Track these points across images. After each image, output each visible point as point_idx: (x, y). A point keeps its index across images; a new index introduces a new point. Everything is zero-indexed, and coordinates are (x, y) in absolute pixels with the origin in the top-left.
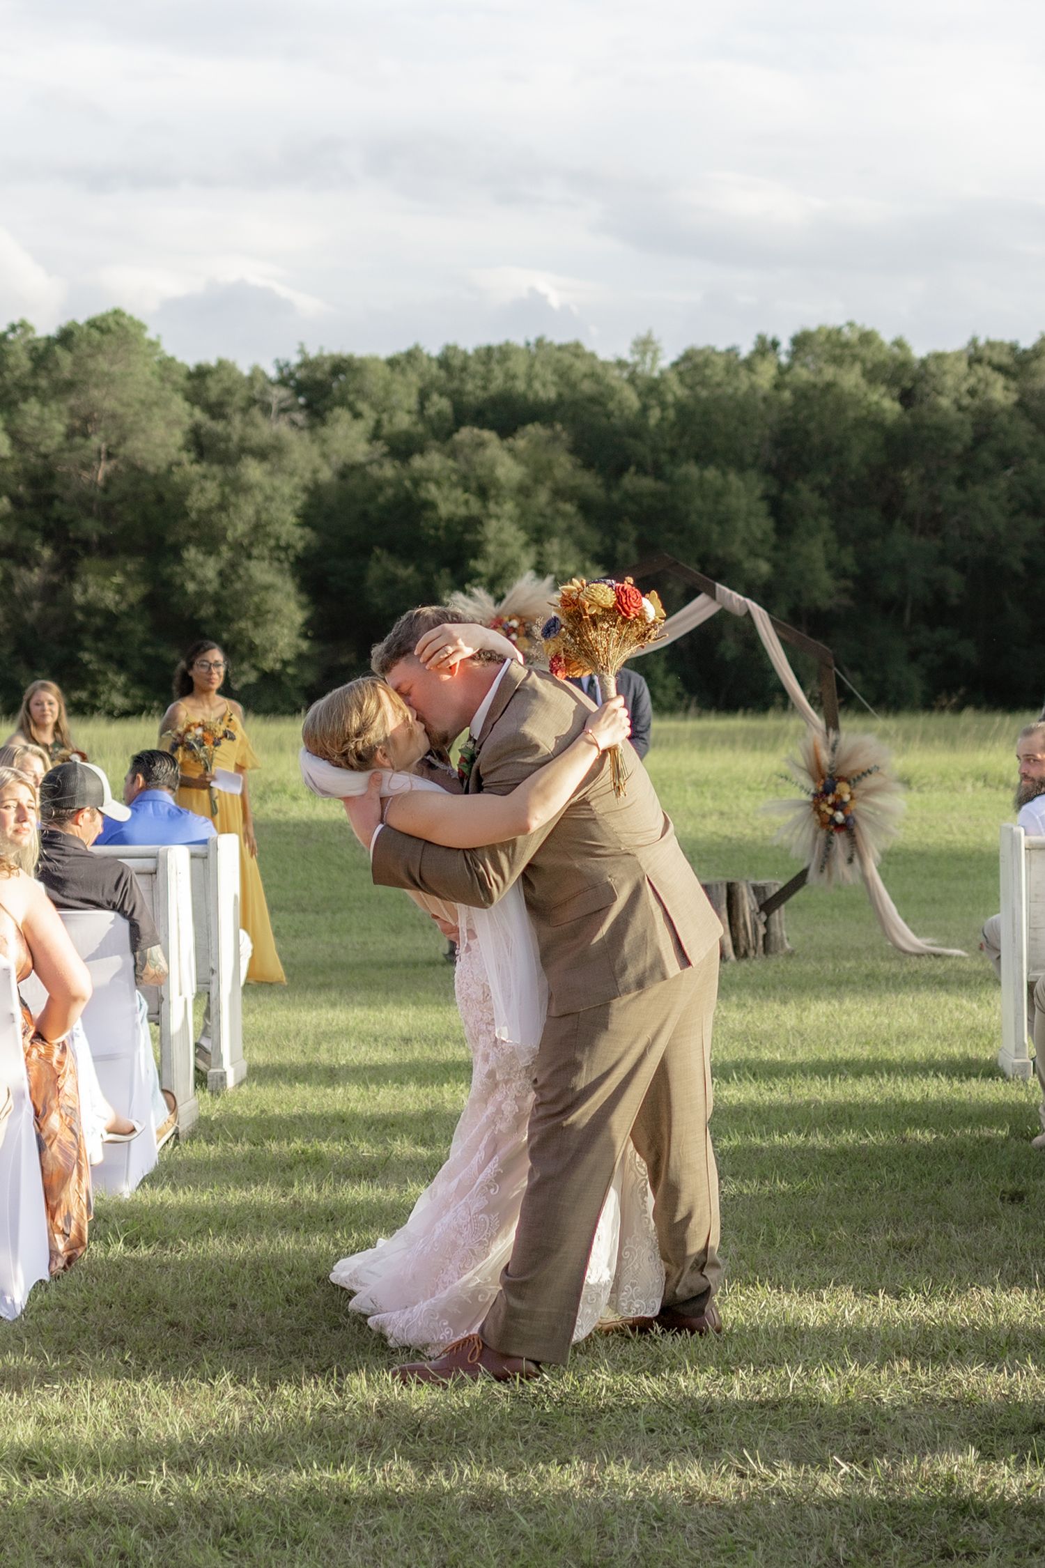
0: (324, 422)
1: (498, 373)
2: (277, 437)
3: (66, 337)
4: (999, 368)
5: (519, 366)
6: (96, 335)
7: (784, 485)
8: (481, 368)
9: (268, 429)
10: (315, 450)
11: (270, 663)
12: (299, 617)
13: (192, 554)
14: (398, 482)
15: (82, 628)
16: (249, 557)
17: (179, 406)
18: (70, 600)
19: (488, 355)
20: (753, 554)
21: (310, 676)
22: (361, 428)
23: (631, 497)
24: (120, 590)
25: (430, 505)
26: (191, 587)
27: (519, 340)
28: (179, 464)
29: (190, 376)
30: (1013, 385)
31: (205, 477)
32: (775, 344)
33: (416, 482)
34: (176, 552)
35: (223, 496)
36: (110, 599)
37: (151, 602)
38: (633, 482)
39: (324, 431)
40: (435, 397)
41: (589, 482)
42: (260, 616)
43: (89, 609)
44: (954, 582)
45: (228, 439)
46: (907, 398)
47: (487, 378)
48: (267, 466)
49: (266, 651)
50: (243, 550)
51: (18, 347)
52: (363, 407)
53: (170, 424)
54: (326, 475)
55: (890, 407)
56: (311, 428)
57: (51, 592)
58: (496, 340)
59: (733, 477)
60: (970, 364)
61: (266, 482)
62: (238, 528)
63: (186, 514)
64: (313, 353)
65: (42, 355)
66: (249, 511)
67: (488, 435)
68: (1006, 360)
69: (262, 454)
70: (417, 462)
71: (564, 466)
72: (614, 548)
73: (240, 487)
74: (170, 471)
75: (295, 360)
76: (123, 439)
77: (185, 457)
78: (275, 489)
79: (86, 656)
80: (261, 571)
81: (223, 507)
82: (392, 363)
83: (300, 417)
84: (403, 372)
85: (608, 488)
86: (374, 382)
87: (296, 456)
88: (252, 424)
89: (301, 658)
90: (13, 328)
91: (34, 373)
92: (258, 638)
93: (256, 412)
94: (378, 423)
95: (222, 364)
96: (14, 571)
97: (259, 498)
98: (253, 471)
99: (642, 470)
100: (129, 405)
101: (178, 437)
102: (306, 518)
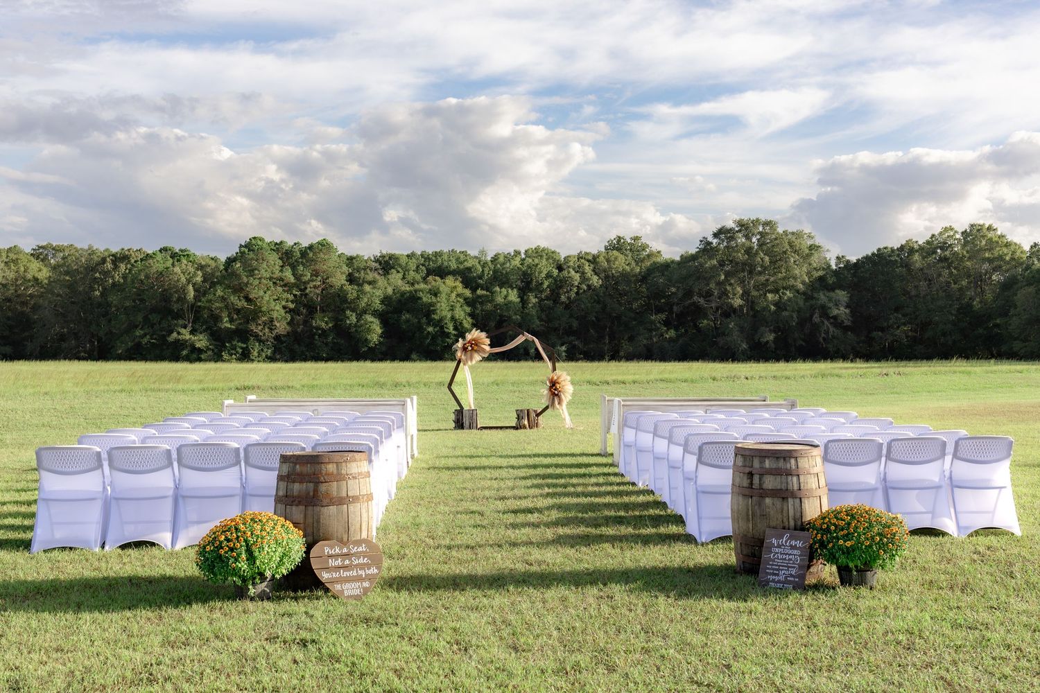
0: (388, 273)
1: (439, 259)
2: (374, 278)
3: (311, 247)
4: (588, 261)
5: (445, 257)
6: (320, 246)
7: (524, 294)
8: (434, 258)
9: (371, 276)
10: (386, 282)
11: (371, 345)
12: (380, 331)
13: (348, 312)
14: (411, 292)
15: (315, 334)
16: (366, 313)
17: (345, 268)
18: (311, 325)
19: (437, 254)
20: (516, 314)
21: (384, 349)
22: (400, 275)
23: (480, 297)
24: (326, 323)
25: (420, 298)
26: (348, 322)
27: (446, 250)
28: (345, 285)
29: (348, 259)
30: (592, 265)
31: (352, 289)
32: (519, 253)
33: (416, 291)
34: (344, 311)
35: (358, 295)
36: (323, 325)
37: (335, 326)
38: (479, 292)
39: (390, 277)
40: (421, 266)
41: (468, 293)
42: (369, 330)
43: (318, 328)
44: (575, 324)
45: (360, 278)
46: (560, 268)
47: (436, 261)
48: (371, 286)
49: (370, 341)
50: (364, 312)
51: (297, 250)
52: (400, 269)
53: (342, 273)
54: (390, 291)
55: (556, 272)
56: (385, 275)
57: (306, 322)
58: (438, 250)
59: (510, 291)
60: (578, 259)
61: (371, 291)
62: (363, 304)
63: (347, 300)
64: (384, 252)
65: (304, 253)
66: (366, 300)
67: (437, 278)
68: (590, 258)
69: (370, 283)
70: (417, 286)
71: (460, 288)
72: (474, 312)
73: (365, 293)
74: (342, 287)
75: (379, 255)
76: (328, 278)
77: (347, 283)
78: (373, 293)
79: (316, 342)
80: (369, 318)
81: (358, 298)
82: (408, 256)
83: (381, 272)
84: (411, 259)
85: (472, 293)
86: (403, 261)
87: (380, 284)
88: (368, 274)
89: (380, 343)
90: (295, 244)
91: (301, 258)
92: (369, 337)
93: (368, 270)
94: (404, 274)
95: (357, 256)
96: (294, 316)
97: (369, 296)
98: (367, 288)
99: (482, 289)
100: (330, 267)
101: (344, 277)
102: (382, 302)
